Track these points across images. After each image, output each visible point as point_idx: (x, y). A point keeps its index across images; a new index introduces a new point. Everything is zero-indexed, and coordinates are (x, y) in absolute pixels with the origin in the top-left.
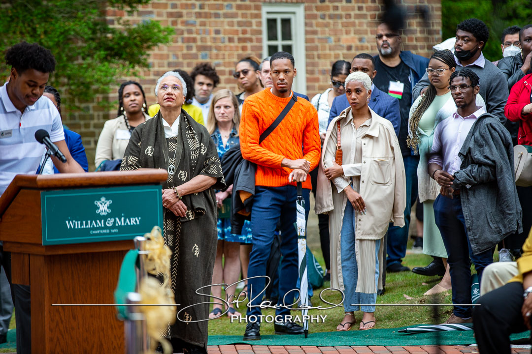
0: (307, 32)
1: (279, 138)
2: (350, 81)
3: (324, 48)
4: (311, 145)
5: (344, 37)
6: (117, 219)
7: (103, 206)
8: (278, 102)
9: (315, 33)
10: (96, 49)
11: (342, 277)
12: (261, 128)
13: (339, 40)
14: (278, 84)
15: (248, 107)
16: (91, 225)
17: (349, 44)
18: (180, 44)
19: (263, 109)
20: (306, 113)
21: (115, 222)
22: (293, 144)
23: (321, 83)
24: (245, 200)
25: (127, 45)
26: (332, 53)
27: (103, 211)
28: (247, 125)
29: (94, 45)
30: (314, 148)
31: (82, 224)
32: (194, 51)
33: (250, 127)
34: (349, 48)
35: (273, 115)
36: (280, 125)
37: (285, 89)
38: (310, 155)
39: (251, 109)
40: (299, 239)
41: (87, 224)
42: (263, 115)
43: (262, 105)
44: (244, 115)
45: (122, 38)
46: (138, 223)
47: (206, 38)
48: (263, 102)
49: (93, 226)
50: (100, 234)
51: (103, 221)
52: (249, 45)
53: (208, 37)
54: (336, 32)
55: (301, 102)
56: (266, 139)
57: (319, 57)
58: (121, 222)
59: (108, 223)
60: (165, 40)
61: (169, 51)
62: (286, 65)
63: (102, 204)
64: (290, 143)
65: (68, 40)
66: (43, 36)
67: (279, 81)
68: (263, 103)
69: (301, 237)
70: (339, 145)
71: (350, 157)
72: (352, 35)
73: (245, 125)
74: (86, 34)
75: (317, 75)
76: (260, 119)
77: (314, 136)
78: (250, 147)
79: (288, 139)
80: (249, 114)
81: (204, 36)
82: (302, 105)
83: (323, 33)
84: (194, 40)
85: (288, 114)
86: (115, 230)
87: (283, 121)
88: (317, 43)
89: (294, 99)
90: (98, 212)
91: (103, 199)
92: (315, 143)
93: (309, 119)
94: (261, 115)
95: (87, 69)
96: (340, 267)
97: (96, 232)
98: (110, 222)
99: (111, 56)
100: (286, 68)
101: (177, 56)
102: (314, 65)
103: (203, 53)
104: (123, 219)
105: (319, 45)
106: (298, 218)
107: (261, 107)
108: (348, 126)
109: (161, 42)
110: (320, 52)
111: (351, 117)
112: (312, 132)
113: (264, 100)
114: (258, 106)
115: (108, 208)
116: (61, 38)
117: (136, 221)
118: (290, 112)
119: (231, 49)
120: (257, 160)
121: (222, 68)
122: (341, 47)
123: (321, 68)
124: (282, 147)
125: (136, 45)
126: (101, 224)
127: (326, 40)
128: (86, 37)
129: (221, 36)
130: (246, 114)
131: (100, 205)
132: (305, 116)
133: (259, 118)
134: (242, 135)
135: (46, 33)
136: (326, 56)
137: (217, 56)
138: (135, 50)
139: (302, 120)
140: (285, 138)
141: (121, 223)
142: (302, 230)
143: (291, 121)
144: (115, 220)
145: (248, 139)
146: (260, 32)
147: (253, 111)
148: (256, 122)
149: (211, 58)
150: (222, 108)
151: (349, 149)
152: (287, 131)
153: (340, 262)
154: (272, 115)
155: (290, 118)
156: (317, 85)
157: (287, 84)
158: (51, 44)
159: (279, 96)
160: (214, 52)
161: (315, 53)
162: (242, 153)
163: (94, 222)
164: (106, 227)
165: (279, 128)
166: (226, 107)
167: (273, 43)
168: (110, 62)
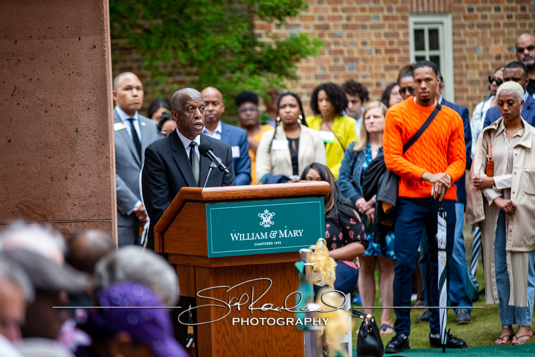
0: (454, 42)
1: (423, 148)
2: (501, 92)
3: (472, 58)
4: (456, 154)
5: (493, 46)
6: (280, 231)
7: (267, 219)
8: (421, 112)
9: (463, 42)
10: (245, 62)
11: (496, 290)
12: (404, 137)
13: (488, 49)
14: (420, 93)
15: (391, 117)
16: (254, 238)
17: (498, 53)
18: (327, 56)
19: (406, 119)
20: (451, 122)
21: (278, 234)
22: (438, 153)
23: (470, 93)
24: (387, 211)
25: (276, 58)
26: (481, 63)
27: (267, 223)
28: (390, 136)
29: (243, 58)
30: (458, 157)
31: (246, 237)
32: (341, 63)
33: (393, 137)
34: (498, 57)
35: (417, 125)
36: (424, 134)
37: (427, 98)
38: (454, 165)
39: (393, 120)
40: (439, 252)
41: (251, 236)
42: (406, 125)
43: (406, 115)
44: (387, 127)
45: (271, 51)
46: (301, 235)
47: (352, 50)
48: (406, 111)
49: (257, 238)
50: (264, 246)
51: (266, 233)
52: (396, 56)
53: (355, 49)
54: (484, 42)
55: (445, 111)
56: (410, 148)
57: (467, 67)
58: (284, 234)
59: (272, 235)
60: (312, 53)
61: (316, 62)
62: (427, 73)
63: (265, 217)
64: (435, 153)
65: (219, 54)
66: (194, 51)
67: (421, 90)
68: (406, 113)
69: (441, 250)
70: (490, 157)
71: (502, 167)
72: (501, 43)
73: (388, 136)
74: (236, 47)
75: (465, 85)
76: (404, 129)
77: (459, 145)
78: (393, 158)
79: (432, 149)
80: (392, 125)
81: (350, 47)
82: (447, 114)
83: (472, 42)
84: (341, 52)
85: (432, 123)
86: (278, 242)
87: (427, 130)
88: (465, 53)
89: (438, 108)
90: (261, 224)
91: (266, 212)
92: (459, 152)
93: (454, 128)
94: (404, 125)
95: (237, 82)
96: (494, 280)
97: (260, 244)
98: (273, 234)
99: (261, 69)
100: (428, 76)
101: (324, 69)
102: (462, 75)
103: (350, 65)
104: (286, 231)
105: (468, 55)
106: (439, 231)
107: (405, 117)
108: (499, 137)
109: (309, 54)
110: (468, 62)
111: (503, 127)
112: (456, 141)
113: (407, 109)
114: (400, 116)
115: (271, 220)
116: (212, 53)
117: (299, 234)
118: (434, 121)
119: (378, 60)
120: (399, 172)
121: (369, 80)
122: (490, 57)
123: (469, 78)
124: (427, 157)
125: (285, 58)
126: (265, 236)
127: (474, 50)
128: (236, 50)
129: (368, 47)
130: (389, 125)
131: (264, 218)
132: (450, 124)
133: (402, 128)
134: (385, 145)
135: (197, 47)
136: (474, 66)
137: (364, 68)
138: (284, 63)
139: (447, 130)
140: (429, 148)
141: (284, 236)
142: (443, 243)
143: (436, 130)
144: (279, 232)
145: (391, 149)
146: (407, 43)
147: (396, 122)
148: (399, 133)
149: (358, 70)
150: (372, 118)
151: (501, 159)
152: (432, 141)
153: (494, 274)
154: (415, 125)
155: (434, 128)
156: (465, 95)
157: (429, 92)
158: (202, 58)
159: (423, 105)
160: (361, 63)
161: (464, 63)
162: (386, 164)
163: (257, 234)
164: (269, 240)
165: (423, 138)
166: (375, 117)
167: (420, 53)
168: (259, 75)
